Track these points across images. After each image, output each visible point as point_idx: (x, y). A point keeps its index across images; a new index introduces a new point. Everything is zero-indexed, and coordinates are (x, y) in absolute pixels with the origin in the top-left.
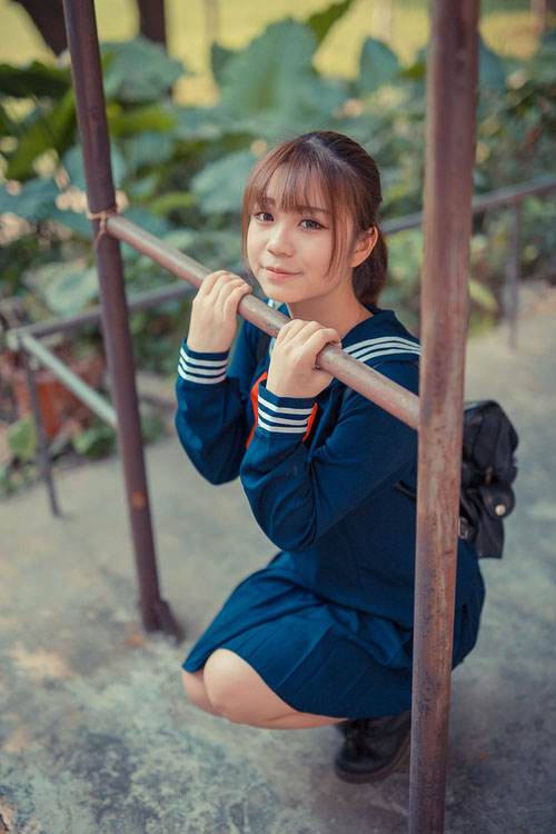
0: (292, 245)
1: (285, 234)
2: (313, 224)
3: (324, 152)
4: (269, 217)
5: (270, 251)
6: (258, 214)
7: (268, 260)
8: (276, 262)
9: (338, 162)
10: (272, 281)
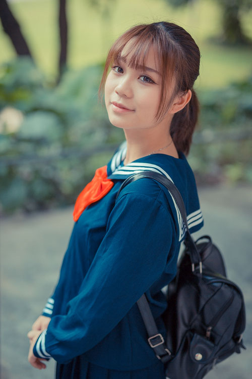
0: (131, 91)
1: (128, 83)
2: (148, 80)
3: (165, 34)
4: (121, 70)
5: (117, 93)
6: (115, 67)
7: (115, 98)
8: (119, 100)
9: (173, 42)
10: (116, 113)
